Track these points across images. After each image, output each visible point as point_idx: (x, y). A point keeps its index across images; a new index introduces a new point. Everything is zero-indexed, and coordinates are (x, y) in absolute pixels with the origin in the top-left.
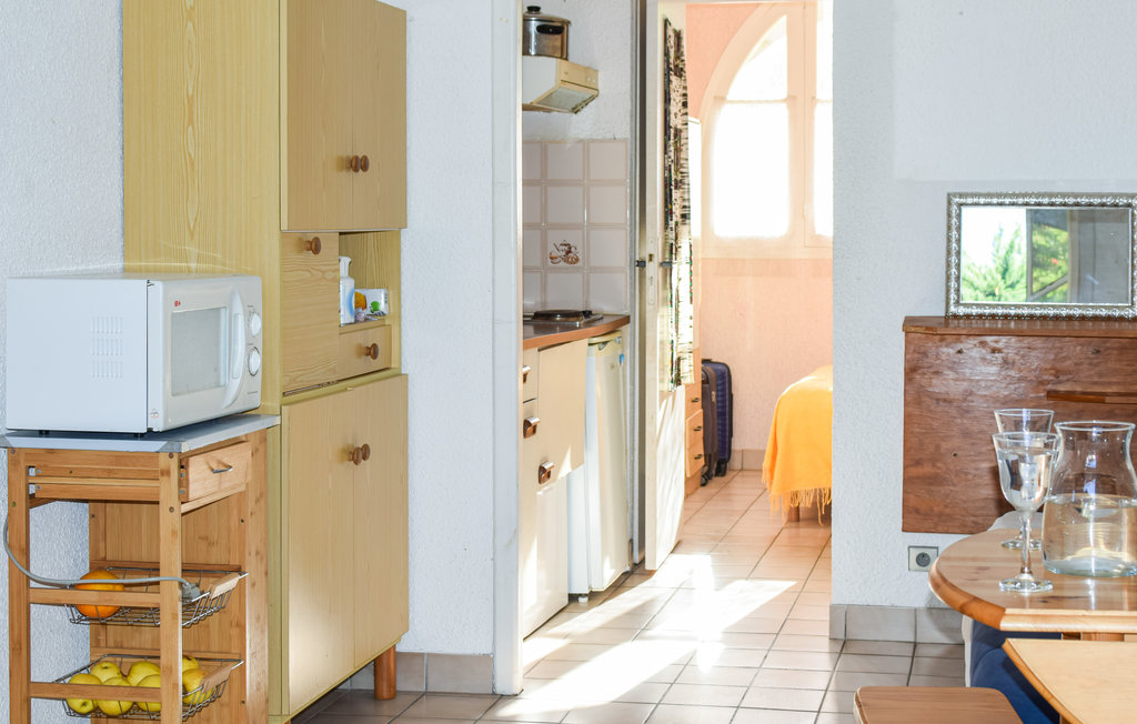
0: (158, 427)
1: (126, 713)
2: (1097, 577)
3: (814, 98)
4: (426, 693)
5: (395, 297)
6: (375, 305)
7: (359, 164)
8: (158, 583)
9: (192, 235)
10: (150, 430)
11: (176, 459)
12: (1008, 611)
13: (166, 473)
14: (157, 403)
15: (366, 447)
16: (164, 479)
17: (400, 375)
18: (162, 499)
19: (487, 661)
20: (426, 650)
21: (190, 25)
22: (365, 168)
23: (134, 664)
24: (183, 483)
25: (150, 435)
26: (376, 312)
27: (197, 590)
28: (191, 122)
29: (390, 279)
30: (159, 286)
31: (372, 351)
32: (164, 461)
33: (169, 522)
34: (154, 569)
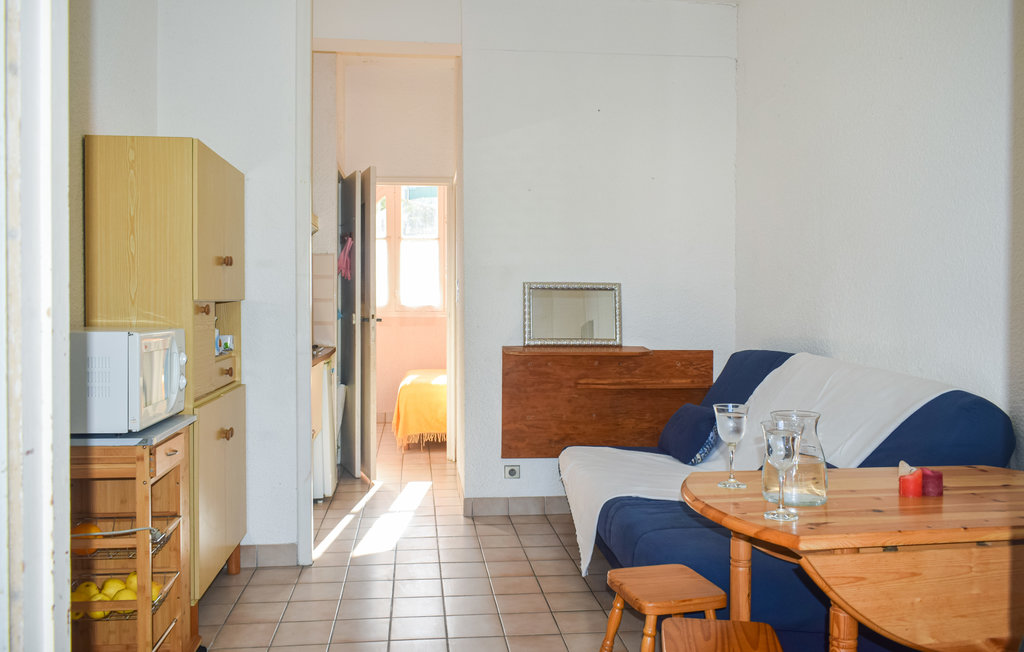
0: (136, 428)
1: (107, 617)
2: (797, 507)
3: (400, 238)
4: (257, 569)
5: (238, 340)
6: (226, 344)
7: (228, 262)
8: (135, 533)
9: (133, 303)
10: (130, 431)
11: (147, 450)
12: (801, 538)
13: (141, 459)
14: (135, 413)
15: (232, 429)
16: (139, 463)
17: (240, 385)
18: (138, 476)
19: (294, 547)
20: (256, 543)
21: (132, 171)
22: (231, 264)
23: (108, 580)
24: (153, 464)
25: (130, 434)
26: (227, 349)
27: (159, 533)
28: (132, 232)
29: (234, 329)
30: (136, 335)
31: (230, 372)
32: (139, 451)
33: (142, 490)
34: (132, 518)
